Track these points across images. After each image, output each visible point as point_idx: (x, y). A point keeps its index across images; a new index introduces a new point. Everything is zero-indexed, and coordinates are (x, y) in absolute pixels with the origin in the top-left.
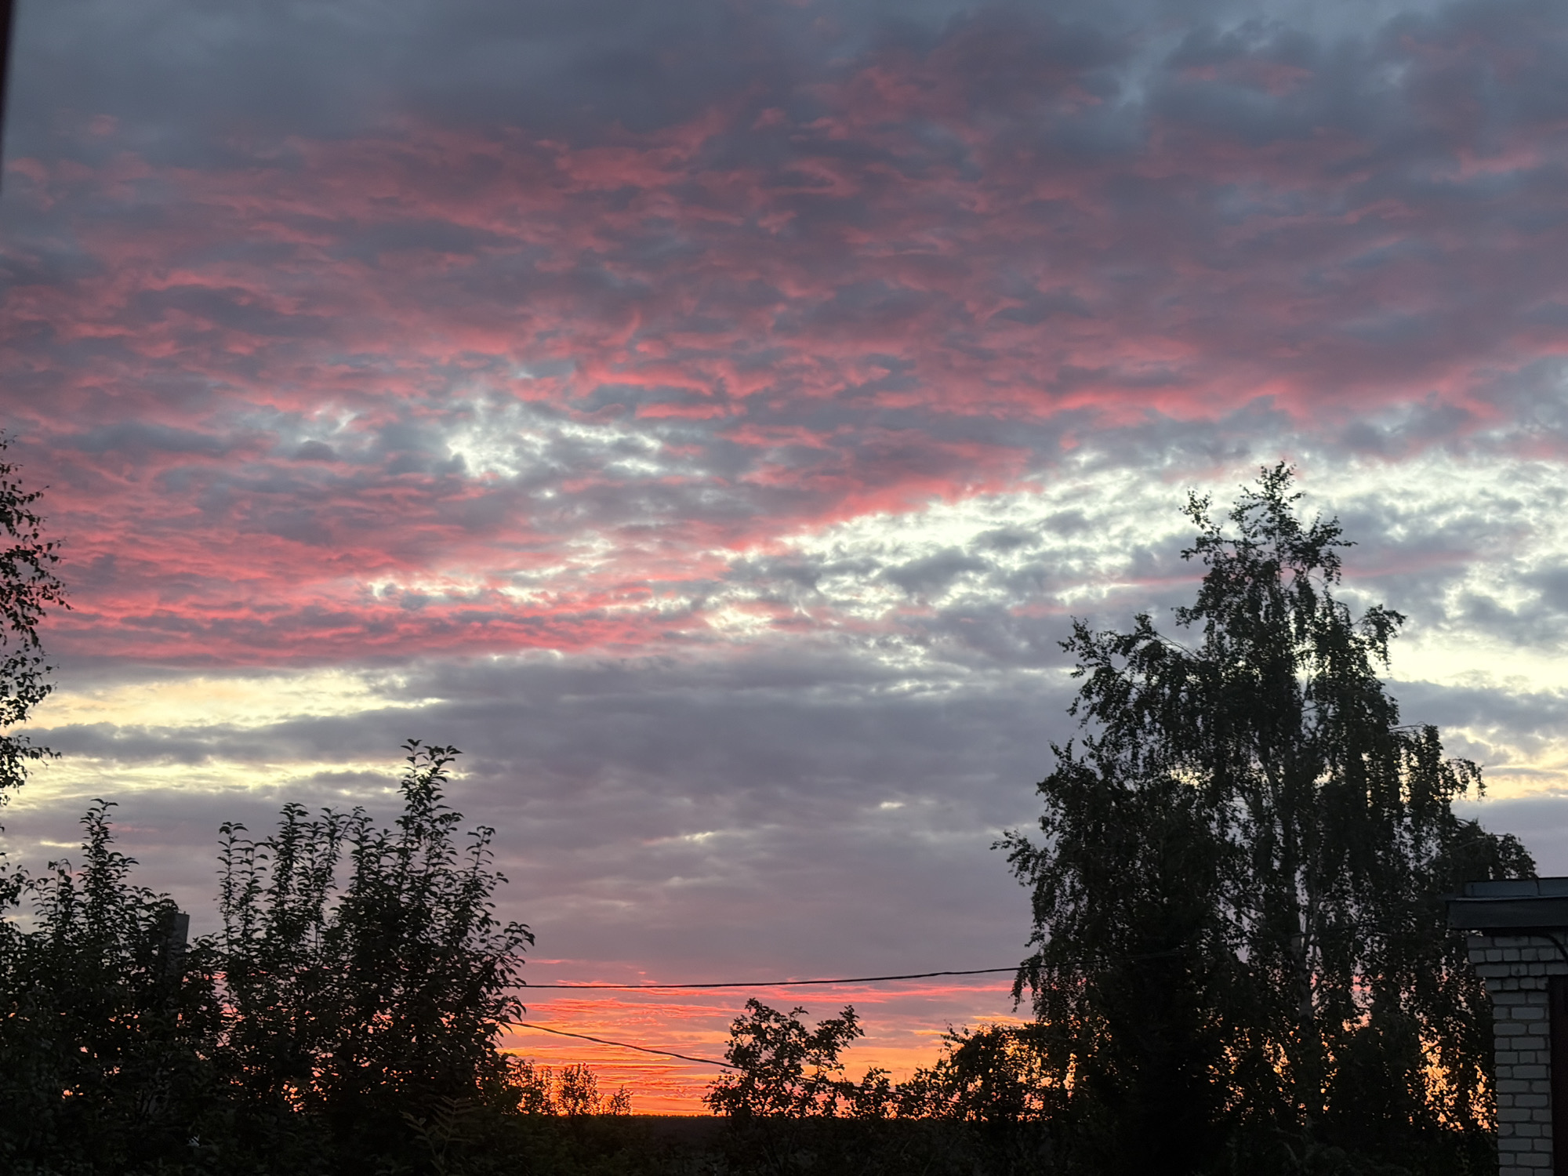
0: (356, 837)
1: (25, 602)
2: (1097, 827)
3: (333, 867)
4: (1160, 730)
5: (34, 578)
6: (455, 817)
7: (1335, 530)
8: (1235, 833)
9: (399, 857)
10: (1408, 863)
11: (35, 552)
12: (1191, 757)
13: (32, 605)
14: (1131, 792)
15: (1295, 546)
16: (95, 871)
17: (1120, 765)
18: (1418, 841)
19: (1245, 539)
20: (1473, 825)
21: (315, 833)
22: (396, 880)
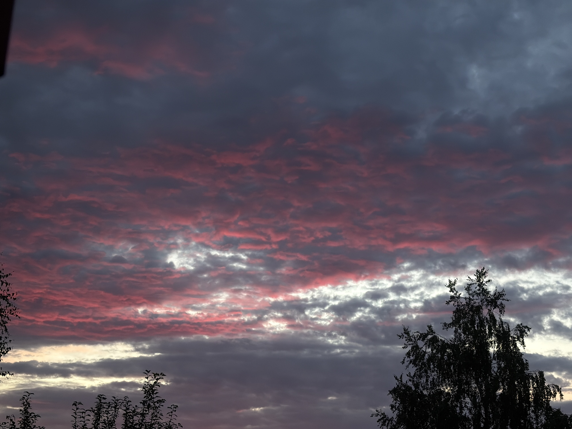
0: (125, 408)
1: (3, 315)
2: (412, 409)
3: (115, 420)
4: (437, 371)
5: (7, 307)
6: (162, 401)
7: (503, 294)
8: (466, 412)
9: (141, 417)
10: (533, 425)
11: (7, 297)
12: (449, 381)
13: (6, 316)
14: (426, 395)
15: (488, 300)
16: (24, 420)
17: (421, 384)
18: (537, 417)
19: (469, 297)
20: (559, 410)
21: (109, 406)
22: (139, 426)
